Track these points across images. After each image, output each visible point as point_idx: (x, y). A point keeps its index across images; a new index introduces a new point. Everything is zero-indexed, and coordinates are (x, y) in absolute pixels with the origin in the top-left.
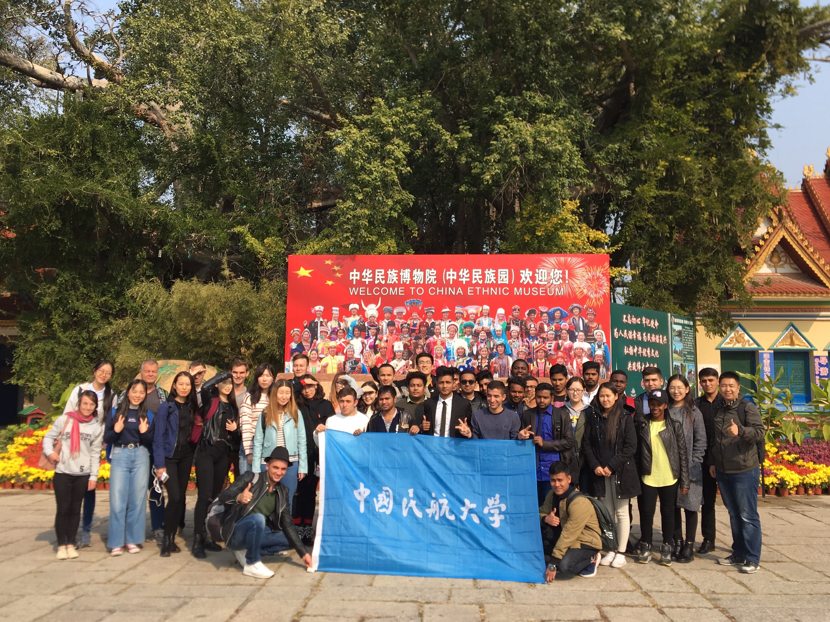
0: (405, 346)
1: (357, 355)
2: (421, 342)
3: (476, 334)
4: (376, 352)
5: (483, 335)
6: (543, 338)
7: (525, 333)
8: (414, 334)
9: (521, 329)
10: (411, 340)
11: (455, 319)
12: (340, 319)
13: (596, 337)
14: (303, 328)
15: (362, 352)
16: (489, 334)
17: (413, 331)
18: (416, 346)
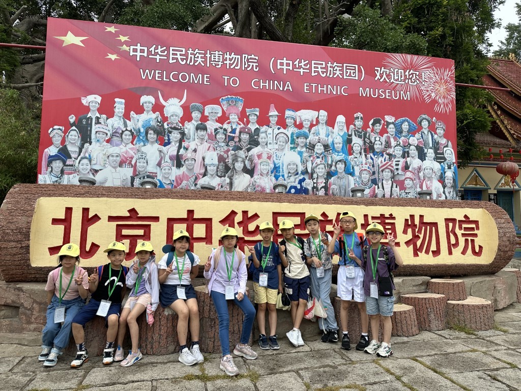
0: (221, 159)
1: (152, 168)
2: (242, 154)
3: (311, 147)
4: (179, 165)
5: (319, 148)
6: (389, 155)
7: (369, 148)
8: (232, 143)
9: (365, 142)
10: (228, 151)
11: (285, 126)
12: (127, 116)
13: (446, 156)
14: (68, 126)
15: (159, 164)
16: (326, 147)
17: (232, 139)
18: (235, 159)
